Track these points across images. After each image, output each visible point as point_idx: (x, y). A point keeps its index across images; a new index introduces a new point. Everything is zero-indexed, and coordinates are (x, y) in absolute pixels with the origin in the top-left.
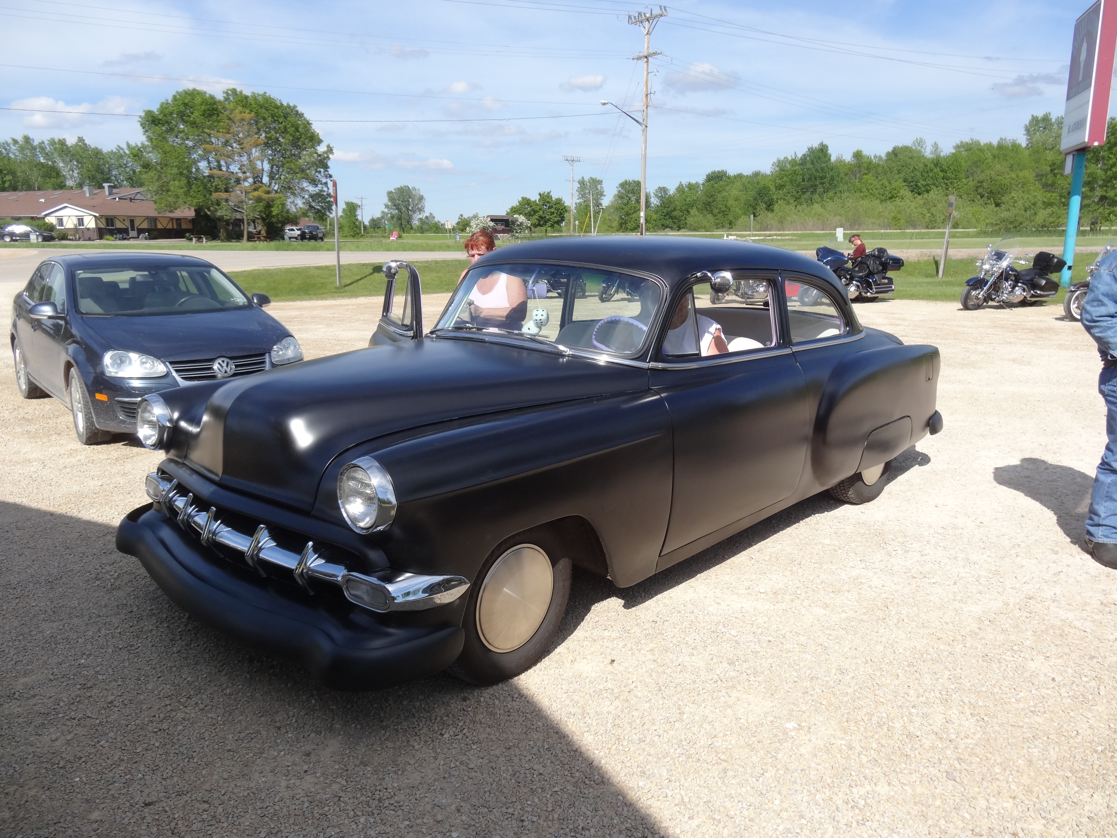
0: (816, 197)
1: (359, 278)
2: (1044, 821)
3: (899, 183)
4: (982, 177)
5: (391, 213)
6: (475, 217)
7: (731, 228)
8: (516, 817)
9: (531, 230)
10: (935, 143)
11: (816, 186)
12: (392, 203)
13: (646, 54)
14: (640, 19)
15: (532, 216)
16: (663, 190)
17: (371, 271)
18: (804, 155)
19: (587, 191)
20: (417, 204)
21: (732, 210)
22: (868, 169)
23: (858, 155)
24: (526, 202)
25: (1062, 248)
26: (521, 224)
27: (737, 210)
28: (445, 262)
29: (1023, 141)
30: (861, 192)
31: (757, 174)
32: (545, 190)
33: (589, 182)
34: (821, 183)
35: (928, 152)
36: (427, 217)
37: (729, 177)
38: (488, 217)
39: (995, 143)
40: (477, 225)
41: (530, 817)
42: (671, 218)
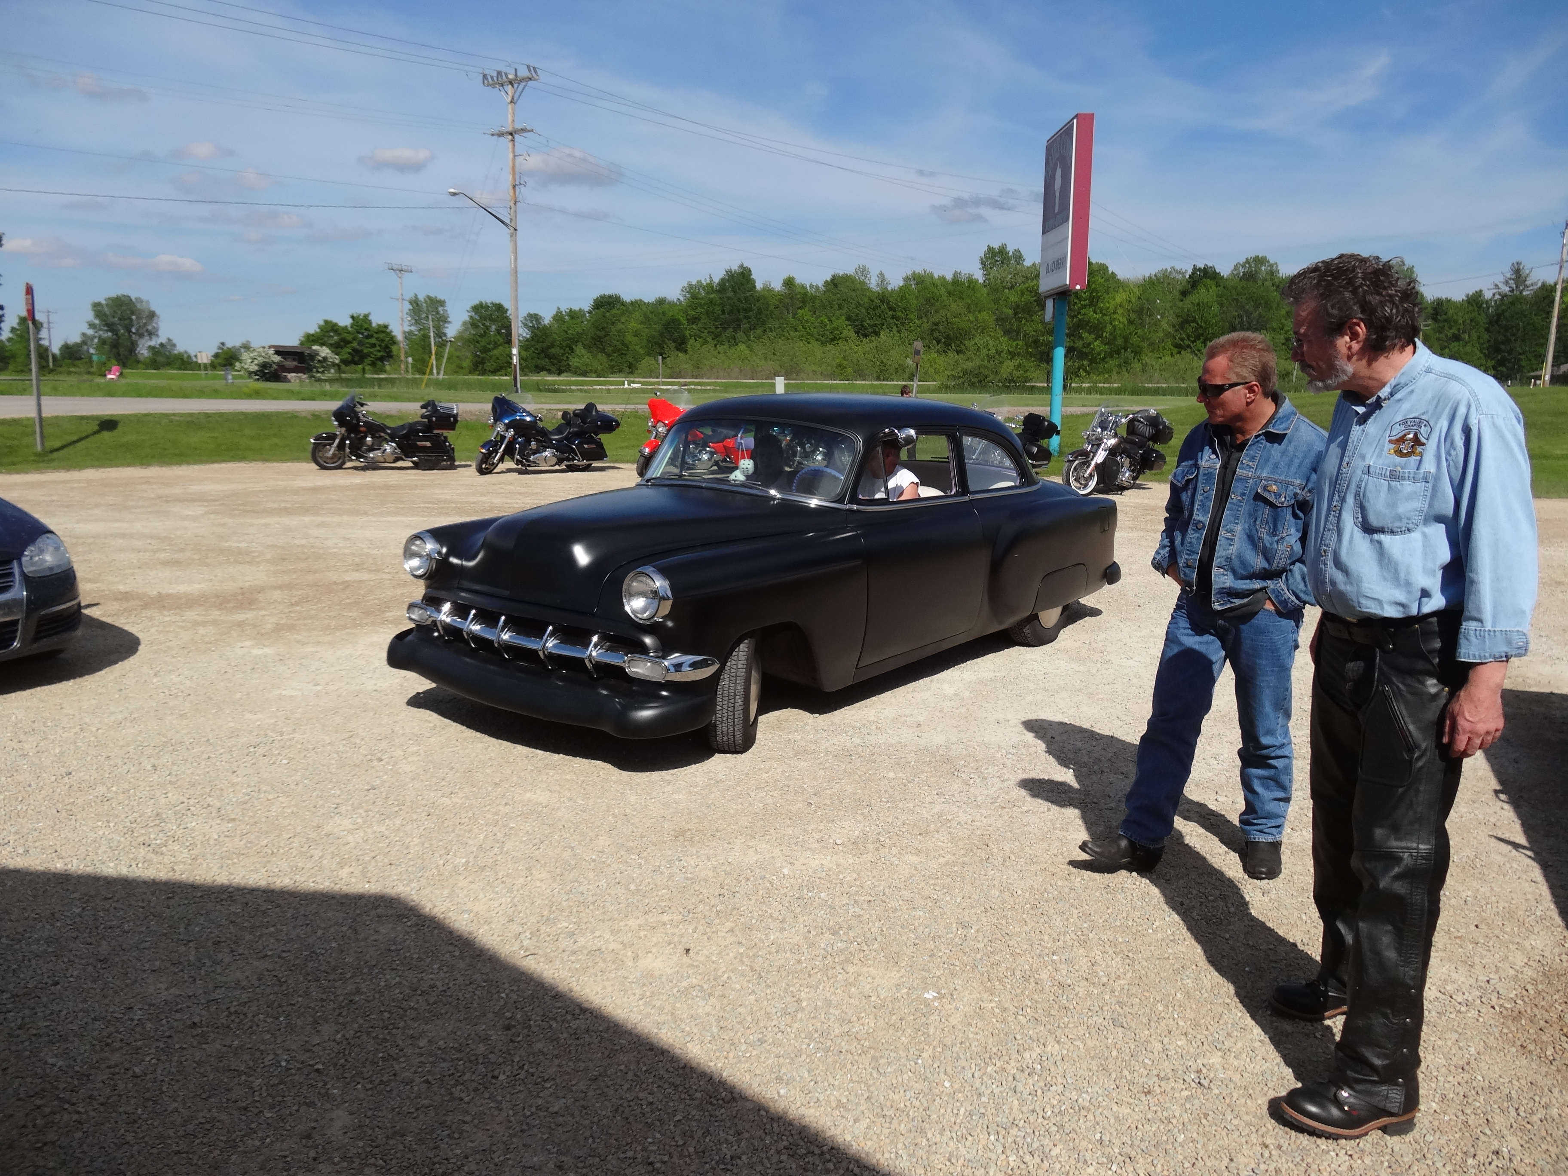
0: (740, 334)
1: (75, 438)
2: (1220, 1054)
3: (842, 322)
4: (937, 318)
5: (100, 337)
6: (247, 347)
7: (632, 373)
8: (640, 1160)
9: (339, 368)
10: (881, 274)
11: (739, 320)
12: (101, 320)
13: (510, 129)
14: (499, 81)
15: (342, 348)
16: (535, 318)
17: (96, 428)
18: (723, 280)
19: (424, 316)
20: (145, 324)
21: (631, 347)
22: (803, 301)
23: (789, 283)
24: (330, 328)
25: (1048, 409)
26: (325, 359)
27: (637, 348)
28: (221, 415)
29: (979, 276)
30: (796, 330)
31: (661, 302)
32: (361, 311)
33: (426, 302)
34: (745, 317)
35: (873, 284)
36: (162, 345)
37: (623, 304)
38: (270, 347)
39: (949, 277)
40: (253, 359)
41: (658, 1157)
42: (547, 356)
